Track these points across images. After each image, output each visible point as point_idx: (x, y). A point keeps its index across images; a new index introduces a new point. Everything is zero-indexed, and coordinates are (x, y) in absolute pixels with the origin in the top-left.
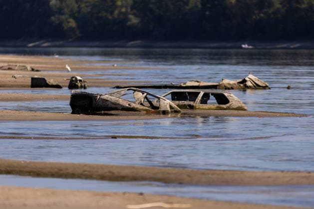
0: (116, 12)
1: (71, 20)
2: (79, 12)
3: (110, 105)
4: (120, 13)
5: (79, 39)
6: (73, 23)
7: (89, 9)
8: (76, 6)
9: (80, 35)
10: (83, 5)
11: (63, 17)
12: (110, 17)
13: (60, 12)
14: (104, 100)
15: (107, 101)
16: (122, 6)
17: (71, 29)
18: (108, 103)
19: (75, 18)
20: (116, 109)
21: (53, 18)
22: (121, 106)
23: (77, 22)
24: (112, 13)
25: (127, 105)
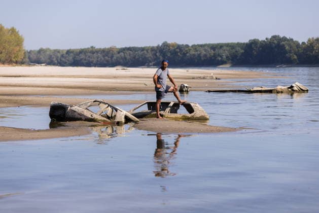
0: (314, 52)
1: (295, 56)
2: (298, 52)
3: (77, 116)
4: (316, 52)
5: (298, 64)
6: (295, 57)
7: (302, 51)
8: (297, 50)
9: (298, 62)
10: (300, 49)
11: (291, 54)
12: (311, 54)
13: (290, 52)
14: (73, 110)
15: (75, 111)
16: (316, 50)
17: (295, 59)
18: (75, 113)
19: (296, 55)
20: (80, 119)
21: (287, 55)
22: (85, 116)
23: (297, 57)
24: (312, 52)
25: (90, 116)
